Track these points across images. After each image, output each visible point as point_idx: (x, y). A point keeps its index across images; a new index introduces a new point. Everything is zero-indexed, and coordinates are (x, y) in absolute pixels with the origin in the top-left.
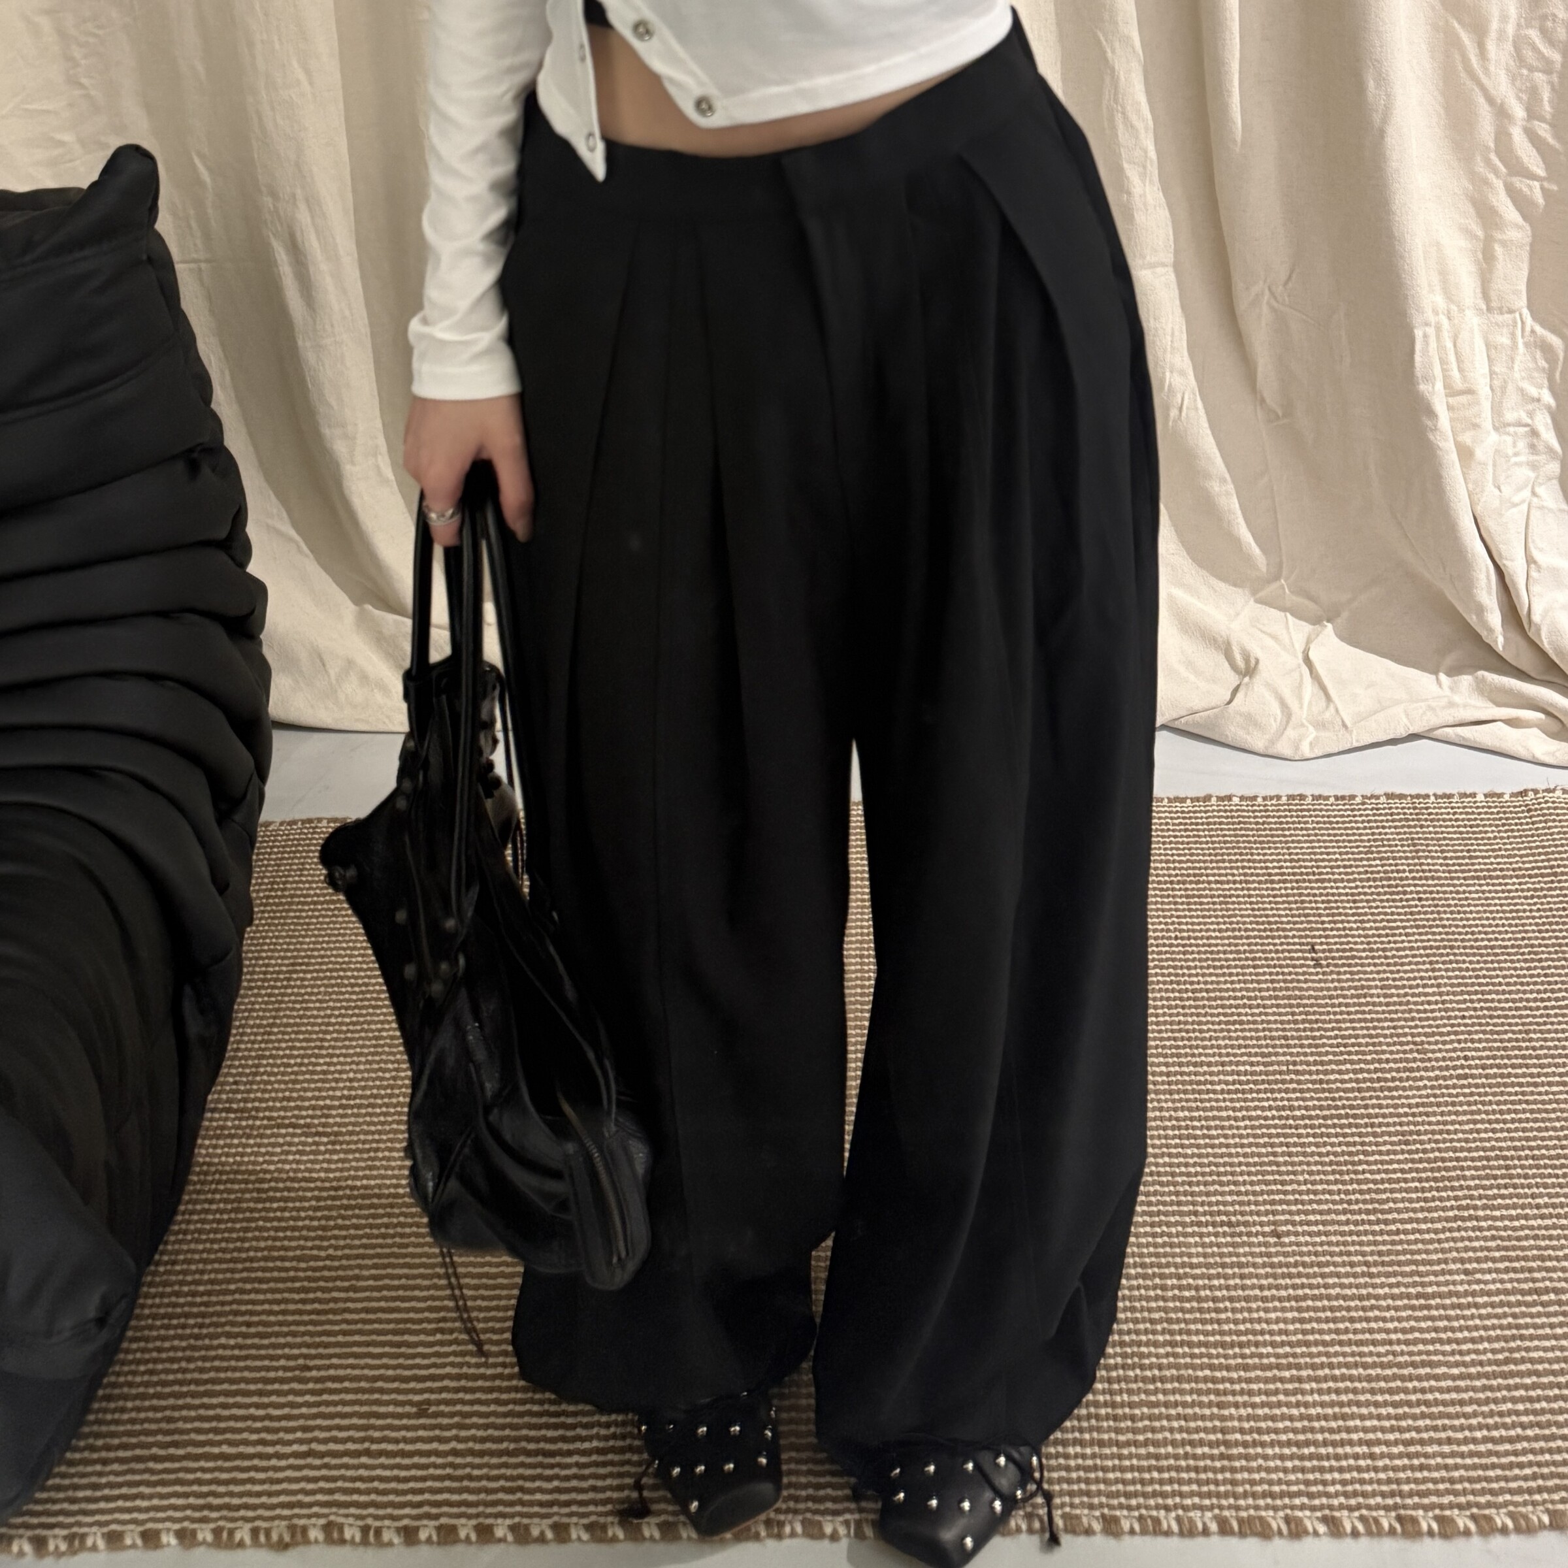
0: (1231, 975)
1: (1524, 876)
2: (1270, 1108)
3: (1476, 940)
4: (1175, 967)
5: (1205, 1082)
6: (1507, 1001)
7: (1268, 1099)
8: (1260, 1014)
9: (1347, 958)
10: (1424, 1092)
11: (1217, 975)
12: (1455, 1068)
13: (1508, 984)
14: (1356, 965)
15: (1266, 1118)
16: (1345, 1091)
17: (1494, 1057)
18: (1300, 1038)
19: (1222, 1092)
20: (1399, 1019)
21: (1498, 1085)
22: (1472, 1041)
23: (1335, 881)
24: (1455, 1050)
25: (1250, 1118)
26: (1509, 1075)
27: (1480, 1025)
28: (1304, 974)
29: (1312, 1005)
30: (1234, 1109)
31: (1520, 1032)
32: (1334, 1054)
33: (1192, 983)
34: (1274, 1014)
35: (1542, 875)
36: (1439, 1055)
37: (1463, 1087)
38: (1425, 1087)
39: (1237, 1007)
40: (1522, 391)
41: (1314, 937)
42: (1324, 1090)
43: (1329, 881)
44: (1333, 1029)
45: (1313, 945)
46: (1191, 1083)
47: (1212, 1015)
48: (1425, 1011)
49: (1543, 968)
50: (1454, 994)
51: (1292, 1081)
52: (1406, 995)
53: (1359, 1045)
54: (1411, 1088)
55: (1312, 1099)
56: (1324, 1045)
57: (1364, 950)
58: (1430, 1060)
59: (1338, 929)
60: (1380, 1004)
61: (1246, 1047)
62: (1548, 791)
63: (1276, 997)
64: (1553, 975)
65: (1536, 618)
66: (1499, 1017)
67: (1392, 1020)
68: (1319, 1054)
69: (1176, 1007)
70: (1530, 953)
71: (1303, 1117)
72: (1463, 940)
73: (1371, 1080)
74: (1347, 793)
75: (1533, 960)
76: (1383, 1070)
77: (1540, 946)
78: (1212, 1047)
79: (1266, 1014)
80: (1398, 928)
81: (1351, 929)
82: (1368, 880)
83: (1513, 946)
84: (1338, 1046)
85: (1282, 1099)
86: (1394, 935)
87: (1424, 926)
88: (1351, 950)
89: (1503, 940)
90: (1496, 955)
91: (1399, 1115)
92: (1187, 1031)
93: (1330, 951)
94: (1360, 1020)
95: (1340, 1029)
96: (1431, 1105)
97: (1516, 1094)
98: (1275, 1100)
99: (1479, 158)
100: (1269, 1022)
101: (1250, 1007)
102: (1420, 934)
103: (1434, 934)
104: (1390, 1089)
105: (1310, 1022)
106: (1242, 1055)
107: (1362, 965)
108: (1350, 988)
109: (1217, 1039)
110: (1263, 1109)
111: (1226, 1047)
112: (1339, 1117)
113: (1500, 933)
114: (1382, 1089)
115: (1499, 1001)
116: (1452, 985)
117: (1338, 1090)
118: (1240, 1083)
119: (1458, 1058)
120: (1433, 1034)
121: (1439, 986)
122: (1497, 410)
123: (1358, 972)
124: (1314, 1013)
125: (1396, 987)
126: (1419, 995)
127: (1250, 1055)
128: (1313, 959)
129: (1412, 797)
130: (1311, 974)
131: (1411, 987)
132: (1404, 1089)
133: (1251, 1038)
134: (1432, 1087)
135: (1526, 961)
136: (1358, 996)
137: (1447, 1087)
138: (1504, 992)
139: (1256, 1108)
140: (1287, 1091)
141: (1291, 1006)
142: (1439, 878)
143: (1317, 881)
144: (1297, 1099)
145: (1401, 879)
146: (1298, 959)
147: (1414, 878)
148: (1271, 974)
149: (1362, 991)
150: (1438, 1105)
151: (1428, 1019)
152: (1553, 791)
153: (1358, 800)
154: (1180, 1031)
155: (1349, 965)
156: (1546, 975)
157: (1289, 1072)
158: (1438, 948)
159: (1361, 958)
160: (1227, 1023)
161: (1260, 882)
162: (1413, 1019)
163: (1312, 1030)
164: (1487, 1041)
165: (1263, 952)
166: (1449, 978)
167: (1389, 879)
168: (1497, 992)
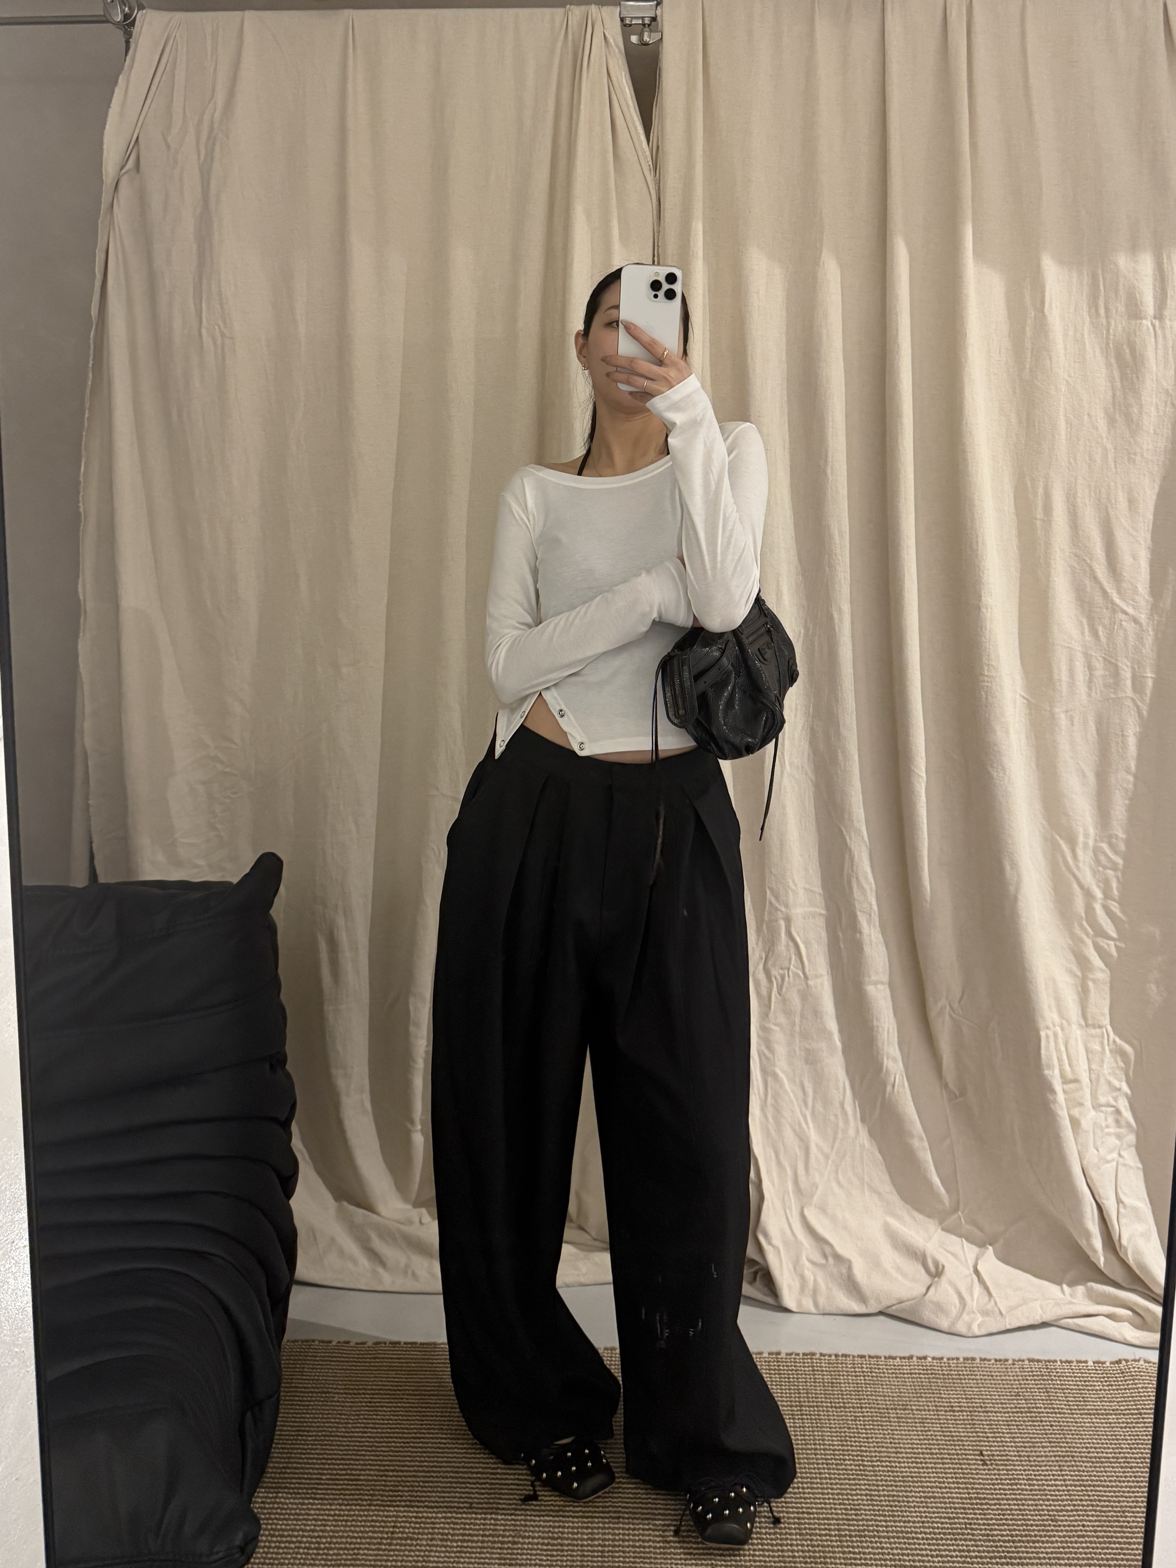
0: (927, 1468)
1: (1120, 1414)
2: (955, 1551)
3: (1089, 1452)
4: (890, 1462)
5: (911, 1532)
6: (1110, 1492)
7: (953, 1545)
8: (947, 1493)
9: (1004, 1460)
10: (1056, 1545)
11: (918, 1468)
12: (1076, 1531)
13: (1110, 1481)
14: (1010, 1465)
15: (952, 1557)
16: (1004, 1541)
17: (1102, 1526)
18: (973, 1509)
19: (923, 1539)
20: (1039, 1500)
21: (1105, 1543)
22: (1088, 1516)
23: (995, 1412)
24: (1076, 1521)
25: (941, 1556)
26: (1112, 1537)
27: (1092, 1506)
28: (976, 1469)
29: (981, 1489)
30: (931, 1550)
31: (1119, 1512)
32: (997, 1519)
33: (902, 1472)
34: (956, 1493)
35: (1132, 1414)
36: (1065, 1523)
37: (1082, 1542)
38: (1057, 1542)
39: (931, 1487)
40: (1109, 1083)
41: (982, 1446)
42: (990, 1541)
43: (992, 1412)
44: (995, 1504)
45: (981, 1451)
46: (902, 1532)
47: (915, 1492)
48: (1056, 1495)
49: (1133, 1472)
50: (1075, 1486)
51: (968, 1534)
52: (1043, 1485)
53: (1013, 1515)
54: (1047, 1542)
55: (982, 1546)
56: (990, 1514)
57: (1015, 1456)
58: (1060, 1526)
59: (998, 1442)
60: (1026, 1490)
61: (938, 1513)
62: (1135, 1361)
63: (958, 1483)
64: (1140, 1477)
65: (1124, 1242)
66: (1105, 1501)
67: (1034, 1500)
68: (987, 1519)
69: (892, 1486)
70: (1124, 1462)
71: (976, 1557)
72: (1080, 1452)
73: (1021, 1536)
74: (1002, 1357)
75: (1126, 1467)
76: (1029, 1530)
77: (1131, 1458)
78: (916, 1512)
79: (951, 1493)
80: (1037, 1442)
81: (1006, 1442)
82: (1017, 1412)
83: (1113, 1458)
84: (999, 1515)
85: (962, 1545)
86: (1034, 1447)
87: (1054, 1442)
88: (1007, 1455)
89: (1107, 1453)
90: (1102, 1462)
91: (1039, 1558)
92: (899, 1502)
93: (993, 1455)
94: (1013, 1499)
95: (1000, 1504)
96: (1061, 1553)
97: (1117, 1549)
98: (958, 1545)
99: (1076, 924)
100: (953, 1498)
101: (941, 1488)
102: (1052, 1447)
103: (1061, 1447)
104: (1034, 1542)
105: (980, 1499)
106: (936, 1517)
107: (1014, 1465)
108: (1006, 1479)
109: (919, 1507)
110: (950, 1551)
111: (925, 1512)
112: (1001, 1558)
113: (1104, 1448)
114: (1028, 1542)
115: (1105, 1492)
116: (1074, 1480)
117: (999, 1541)
118: (935, 1534)
119: (1079, 1526)
120: (1062, 1511)
121: (1065, 1480)
122: (1094, 1095)
123: (1012, 1470)
124: (983, 1493)
125: (1037, 1480)
126: (1052, 1486)
127: (941, 1518)
128: (981, 1460)
129: (1046, 1361)
130: (980, 1470)
131: (1046, 1480)
132: (1043, 1542)
133: (942, 1508)
134: (1062, 1542)
135: (1122, 1467)
136: (1011, 1485)
137: (1071, 1542)
138: (1108, 1486)
139: (945, 1550)
140: (965, 1540)
141: (967, 1488)
142: (1064, 1413)
143: (983, 1412)
144: (972, 1546)
145: (1039, 1413)
146: (972, 1460)
147: (1047, 1413)
148: (954, 1469)
149: (1014, 1481)
150: (1066, 1553)
151: (1058, 1500)
152: (1139, 1361)
153: (1010, 1362)
154: (894, 1501)
155: (1006, 1465)
156: (1135, 1477)
157: (966, 1528)
158: (1064, 1456)
159: (1013, 1461)
160: (925, 1497)
161: (946, 1411)
162: (1048, 1500)
163: (981, 1504)
164: (1097, 1516)
165: (949, 1454)
166: (1071, 1476)
167: (1031, 1412)
168: (1103, 1486)
